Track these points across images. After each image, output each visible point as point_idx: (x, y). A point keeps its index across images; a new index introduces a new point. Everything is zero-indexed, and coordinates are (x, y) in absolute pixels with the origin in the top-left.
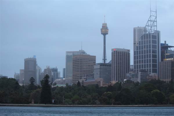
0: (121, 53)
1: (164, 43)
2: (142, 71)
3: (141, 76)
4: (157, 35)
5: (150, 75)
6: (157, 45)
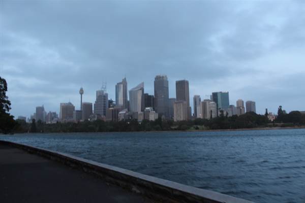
0: (87, 105)
4: (106, 96)
5: (101, 117)
6: (106, 101)
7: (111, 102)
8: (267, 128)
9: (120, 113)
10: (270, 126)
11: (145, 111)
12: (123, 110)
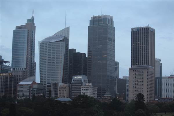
9: (21, 83)
11: (72, 82)
12: (28, 79)
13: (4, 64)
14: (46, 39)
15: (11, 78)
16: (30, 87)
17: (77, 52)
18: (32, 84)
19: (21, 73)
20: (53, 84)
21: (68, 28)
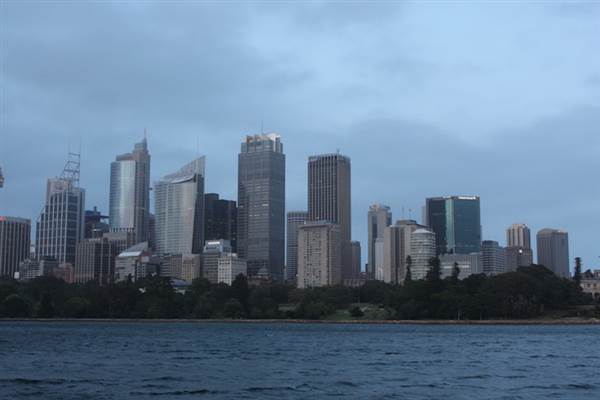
0: (13, 225)
1: (92, 210)
2: (48, 259)
3: (45, 267)
4: (78, 195)
5: (60, 266)
6: (78, 213)
7: (93, 217)
8: (573, 319)
9: (123, 255)
10: (585, 314)
11: (205, 251)
12: (133, 247)
13: (102, 221)
14: (167, 177)
15: (106, 246)
16: (137, 261)
17: (220, 198)
18: (140, 256)
19: (125, 238)
20: (174, 256)
21: (204, 157)
